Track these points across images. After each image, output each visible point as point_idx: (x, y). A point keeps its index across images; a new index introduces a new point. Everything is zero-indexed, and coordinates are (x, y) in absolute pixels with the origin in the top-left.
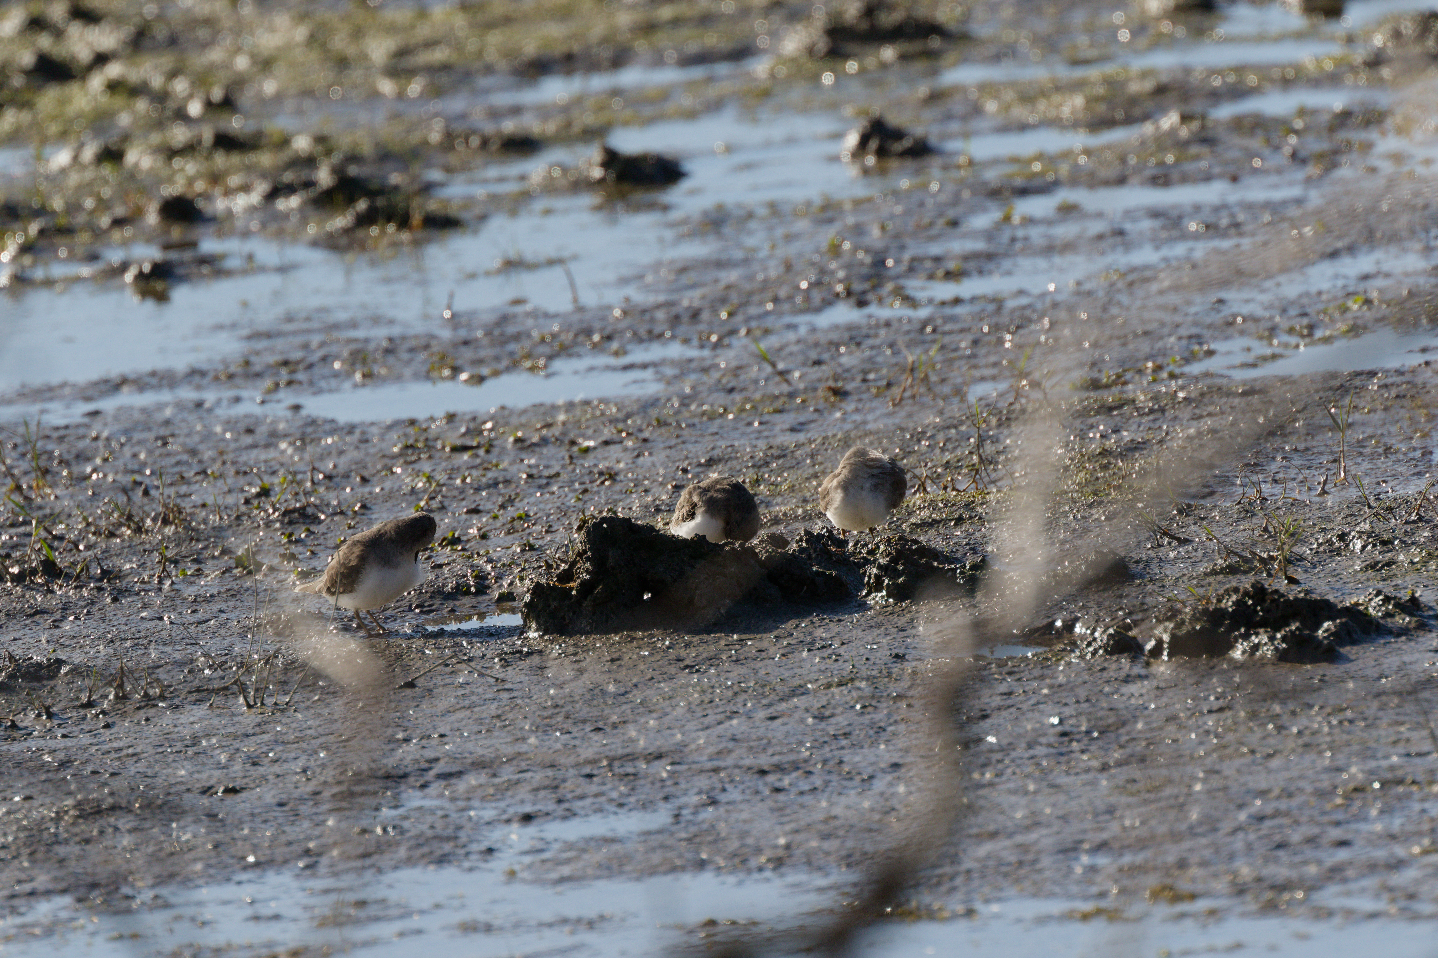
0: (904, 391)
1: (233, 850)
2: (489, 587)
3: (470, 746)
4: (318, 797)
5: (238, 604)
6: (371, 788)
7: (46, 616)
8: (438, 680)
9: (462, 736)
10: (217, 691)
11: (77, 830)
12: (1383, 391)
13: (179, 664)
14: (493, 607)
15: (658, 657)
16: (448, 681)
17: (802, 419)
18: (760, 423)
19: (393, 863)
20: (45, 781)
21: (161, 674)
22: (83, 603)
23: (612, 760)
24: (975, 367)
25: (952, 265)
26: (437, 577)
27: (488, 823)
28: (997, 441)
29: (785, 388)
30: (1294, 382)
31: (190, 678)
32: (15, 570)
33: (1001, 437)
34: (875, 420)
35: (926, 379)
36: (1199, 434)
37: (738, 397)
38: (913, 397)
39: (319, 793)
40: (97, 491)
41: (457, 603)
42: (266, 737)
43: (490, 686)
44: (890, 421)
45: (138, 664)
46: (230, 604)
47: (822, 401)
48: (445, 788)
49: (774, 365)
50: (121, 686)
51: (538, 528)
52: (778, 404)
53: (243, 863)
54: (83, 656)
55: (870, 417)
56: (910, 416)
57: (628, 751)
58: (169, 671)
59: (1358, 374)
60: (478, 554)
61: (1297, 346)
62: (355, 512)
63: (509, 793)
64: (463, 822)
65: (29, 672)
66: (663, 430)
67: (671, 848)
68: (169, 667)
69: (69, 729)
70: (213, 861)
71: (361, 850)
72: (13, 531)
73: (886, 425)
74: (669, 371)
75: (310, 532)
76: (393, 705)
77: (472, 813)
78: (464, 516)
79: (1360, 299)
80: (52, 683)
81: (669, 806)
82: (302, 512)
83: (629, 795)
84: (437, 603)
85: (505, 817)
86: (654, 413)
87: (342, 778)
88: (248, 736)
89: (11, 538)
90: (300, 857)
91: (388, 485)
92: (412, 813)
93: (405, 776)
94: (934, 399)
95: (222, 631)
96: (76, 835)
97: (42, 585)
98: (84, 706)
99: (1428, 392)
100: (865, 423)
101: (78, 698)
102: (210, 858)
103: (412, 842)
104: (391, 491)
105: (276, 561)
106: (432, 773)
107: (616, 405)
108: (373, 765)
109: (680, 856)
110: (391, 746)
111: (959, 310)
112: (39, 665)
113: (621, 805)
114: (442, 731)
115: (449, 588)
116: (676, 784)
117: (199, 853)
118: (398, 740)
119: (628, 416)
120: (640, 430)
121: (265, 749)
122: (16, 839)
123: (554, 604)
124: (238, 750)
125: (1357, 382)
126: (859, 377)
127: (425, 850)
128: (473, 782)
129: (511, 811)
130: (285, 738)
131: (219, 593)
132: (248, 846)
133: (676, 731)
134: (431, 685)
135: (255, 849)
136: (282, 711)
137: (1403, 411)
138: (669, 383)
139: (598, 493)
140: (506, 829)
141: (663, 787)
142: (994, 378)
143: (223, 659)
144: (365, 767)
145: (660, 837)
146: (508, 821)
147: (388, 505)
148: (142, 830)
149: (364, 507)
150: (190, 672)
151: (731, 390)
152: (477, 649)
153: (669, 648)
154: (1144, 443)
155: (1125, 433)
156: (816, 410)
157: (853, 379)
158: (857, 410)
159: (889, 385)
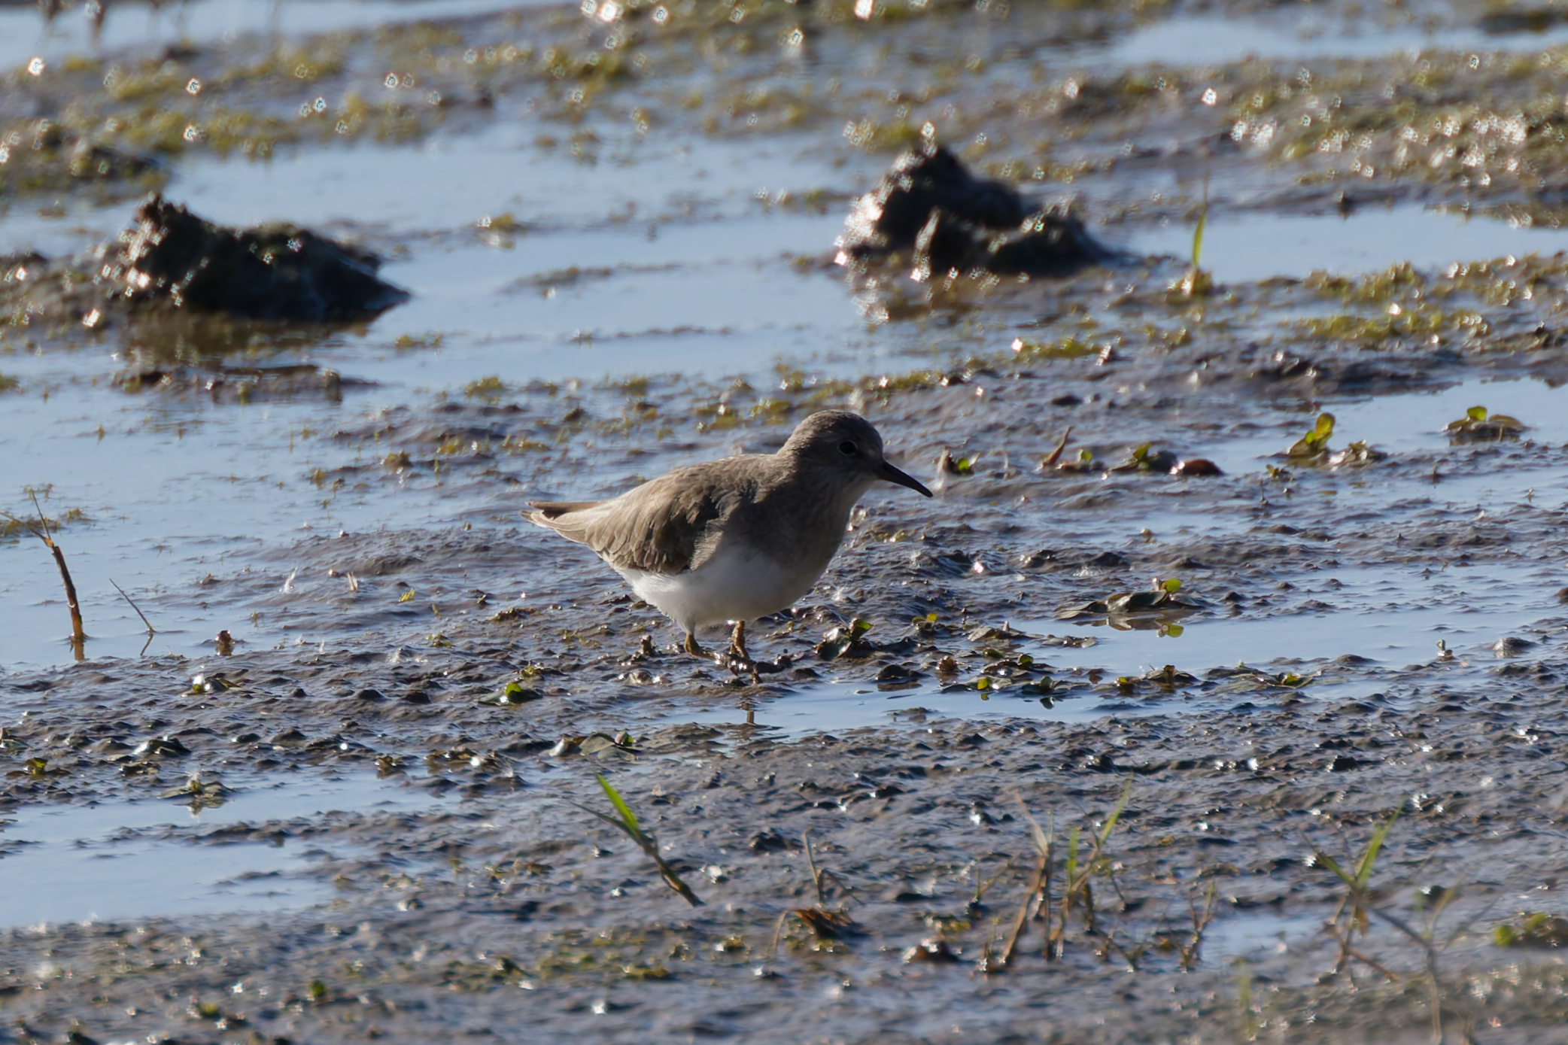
0: (1023, 931)
17: (728, 1002)
18: (612, 1008)
24: (1222, 872)
25: (1152, 581)
29: (680, 910)
34: (939, 1012)
35: (1082, 899)
37: (544, 931)
38: (1048, 951)
44: (981, 1016)
47: (783, 951)
49: (648, 844)
52: (658, 958)
55: (923, 1003)
56: (1037, 1003)
66: (333, 1013)
73: (968, 1027)
74: (348, 852)
86: (302, 967)
94: (1106, 959)
100: (909, 1017)
107: (196, 939)
119: (235, 972)
120: (270, 1015)
126: (894, 888)
138: (346, 884)
142: (1277, 904)
151: (527, 911)
156: (770, 977)
157: (874, 894)
158: (886, 981)
159: (978, 912)
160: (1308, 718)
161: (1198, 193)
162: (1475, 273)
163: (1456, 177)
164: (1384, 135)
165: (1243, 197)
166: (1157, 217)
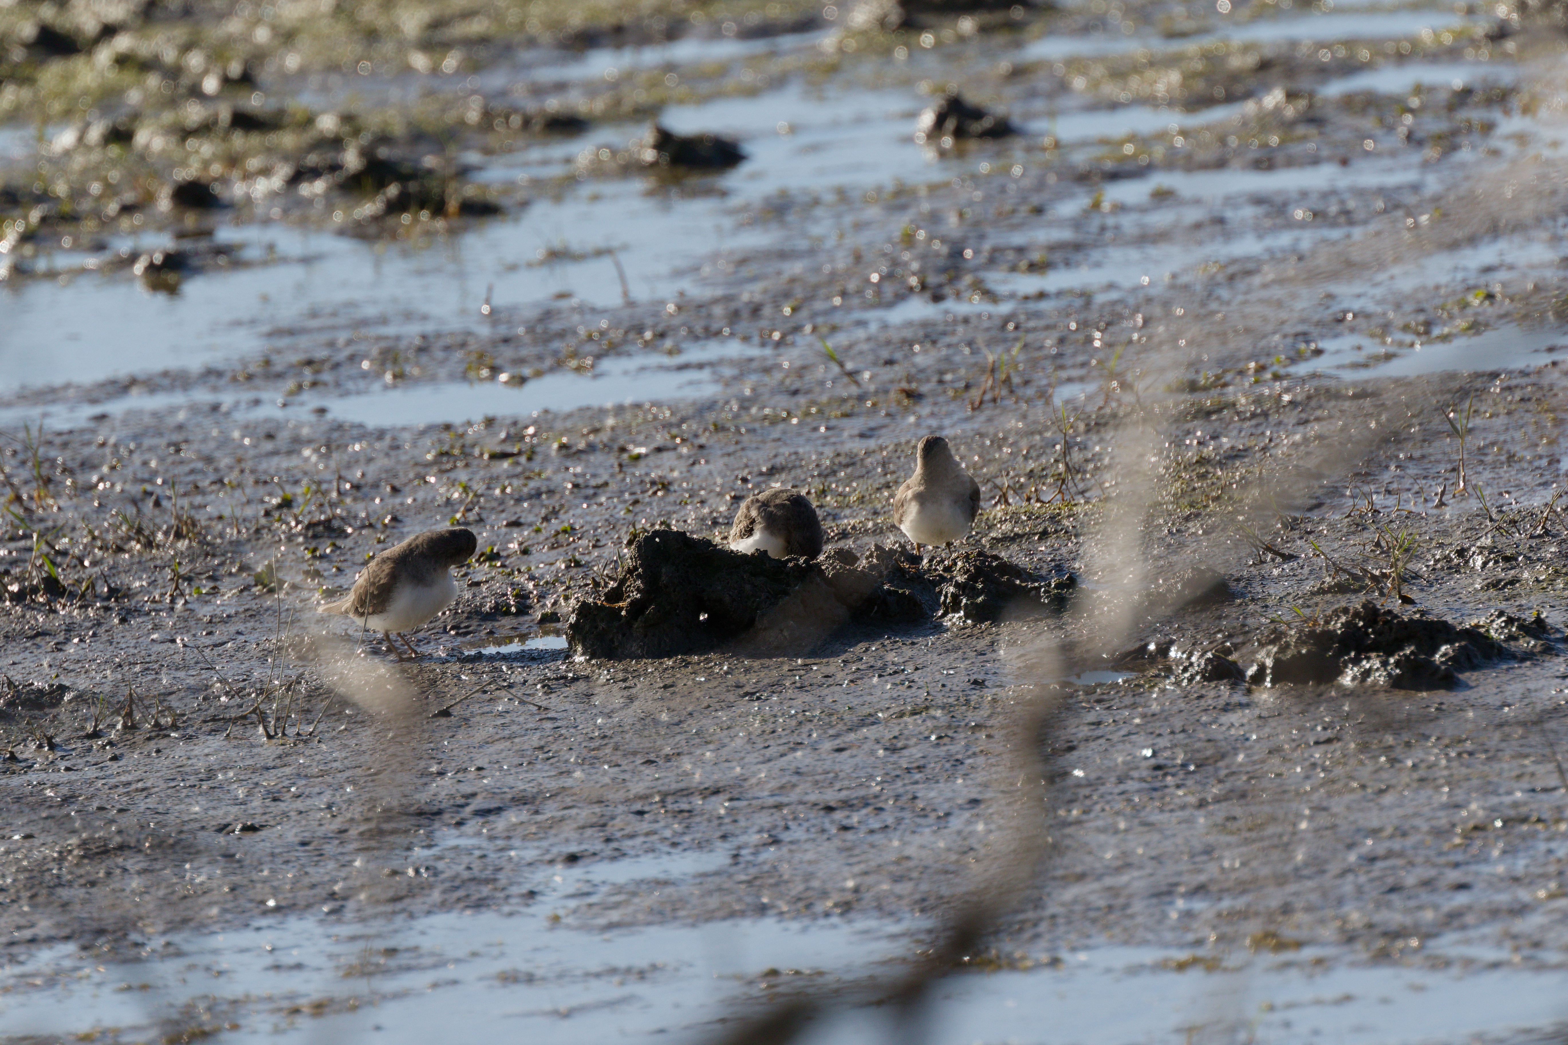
0: (984, 393)
1: (251, 894)
2: (531, 607)
3: (510, 780)
4: (344, 835)
5: (258, 625)
6: (402, 825)
7: (48, 638)
8: (475, 708)
9: (501, 769)
10: (234, 721)
11: (82, 871)
12: (1506, 393)
13: (193, 690)
14: (535, 628)
15: (716, 683)
16: (486, 709)
17: (872, 424)
18: (827, 428)
19: (425, 907)
20: (46, 818)
21: (173, 701)
22: (88, 624)
23: (664, 796)
24: (1062, 367)
25: (1036, 256)
26: (474, 596)
27: (530, 864)
28: (1085, 448)
29: (854, 390)
30: (1410, 384)
31: (205, 706)
32: (14, 588)
33: (1090, 444)
34: (953, 426)
35: (1007, 381)
36: (1306, 440)
37: (802, 400)
38: (994, 400)
39: (345, 831)
40: (104, 502)
41: (497, 624)
42: (287, 770)
43: (532, 715)
44: (968, 426)
45: (148, 690)
46: (249, 625)
47: (894, 404)
48: (483, 826)
49: (841, 365)
50: (130, 715)
51: (584, 542)
52: (847, 407)
53: (262, 907)
54: (88, 682)
55: (947, 422)
56: (990, 420)
57: (682, 785)
58: (182, 699)
59: (1478, 375)
60: (519, 571)
61: (1412, 345)
62: (385, 526)
63: (553, 831)
64: (503, 863)
65: (29, 699)
66: (721, 435)
67: (729, 892)
68: (182, 694)
69: (73, 762)
70: (229, 906)
71: (391, 893)
72: (12, 545)
73: (964, 431)
74: (728, 372)
75: (336, 547)
76: (426, 735)
77: (513, 853)
78: (504, 530)
79: (1481, 293)
80: (54, 711)
81: (727, 845)
82: (327, 524)
83: (684, 834)
84: (474, 623)
85: (548, 857)
86: (711, 417)
87: (370, 814)
88: (268, 769)
89: (10, 553)
90: (325, 901)
91: (421, 495)
92: (447, 853)
93: (439, 813)
94: (1017, 402)
95: (240, 655)
96: (81, 876)
97: (43, 605)
98: (90, 737)
99: (1556, 395)
100: (941, 427)
101: (83, 728)
102: (226, 902)
103: (447, 885)
104: (424, 502)
105: (299, 579)
106: (469, 809)
107: (669, 408)
108: (404, 801)
109: (739, 900)
110: (424, 780)
111: (1044, 306)
112: (40, 691)
113: (674, 845)
114: (479, 763)
115: (487, 608)
116: (735, 821)
117: (214, 896)
118: (432, 774)
119: (683, 420)
120: (696, 436)
121: (286, 783)
122: (15, 881)
123: (602, 625)
124: (257, 784)
125: (1478, 384)
126: (935, 379)
127: (461, 893)
128: (514, 820)
129: (555, 851)
130: (309, 771)
131: (237, 613)
132: (267, 889)
133: (734, 764)
134: (467, 713)
135: (275, 892)
136: (305, 742)
137: (1528, 415)
138: (727, 384)
139: (650, 504)
140: (550, 870)
141: (720, 825)
142: (1081, 379)
143: (241, 685)
144: (395, 803)
145: (717, 880)
146: (551, 862)
147: (421, 517)
148: (152, 871)
149: (394, 519)
150: (205, 699)
151: (795, 393)
152: (518, 675)
153: (727, 673)
154: (1245, 450)
155: (1225, 440)
156: (888, 415)
157: (928, 380)
158: (932, 414)
159: (968, 387)
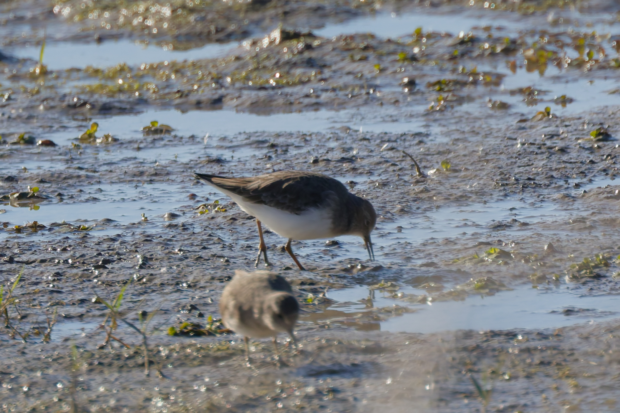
160: (91, 243)
161: (41, 33)
162: (152, 68)
163: (143, 29)
164: (114, 12)
165: (59, 36)
166: (24, 43)
